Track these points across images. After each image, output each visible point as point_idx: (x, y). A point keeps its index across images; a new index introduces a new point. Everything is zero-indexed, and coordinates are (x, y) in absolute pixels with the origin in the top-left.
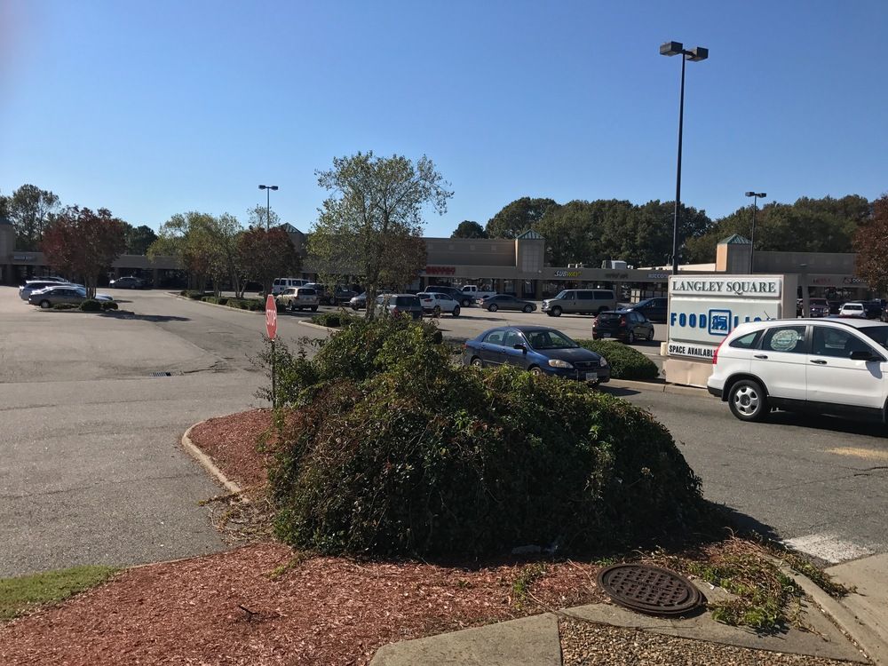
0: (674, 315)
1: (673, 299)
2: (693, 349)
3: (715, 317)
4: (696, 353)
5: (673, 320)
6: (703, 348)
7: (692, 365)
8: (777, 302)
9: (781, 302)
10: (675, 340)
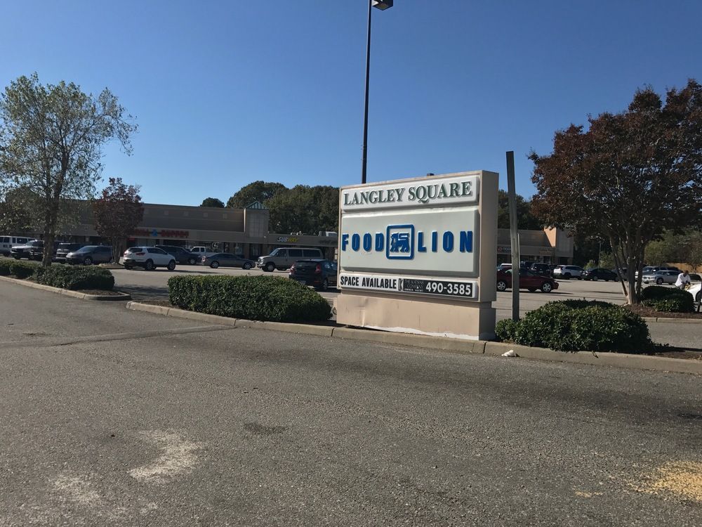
0: (346, 236)
1: (345, 216)
2: (368, 279)
3: (395, 236)
4: (372, 285)
5: (345, 243)
6: (380, 277)
7: (367, 300)
8: (473, 209)
9: (479, 208)
10: (347, 269)
